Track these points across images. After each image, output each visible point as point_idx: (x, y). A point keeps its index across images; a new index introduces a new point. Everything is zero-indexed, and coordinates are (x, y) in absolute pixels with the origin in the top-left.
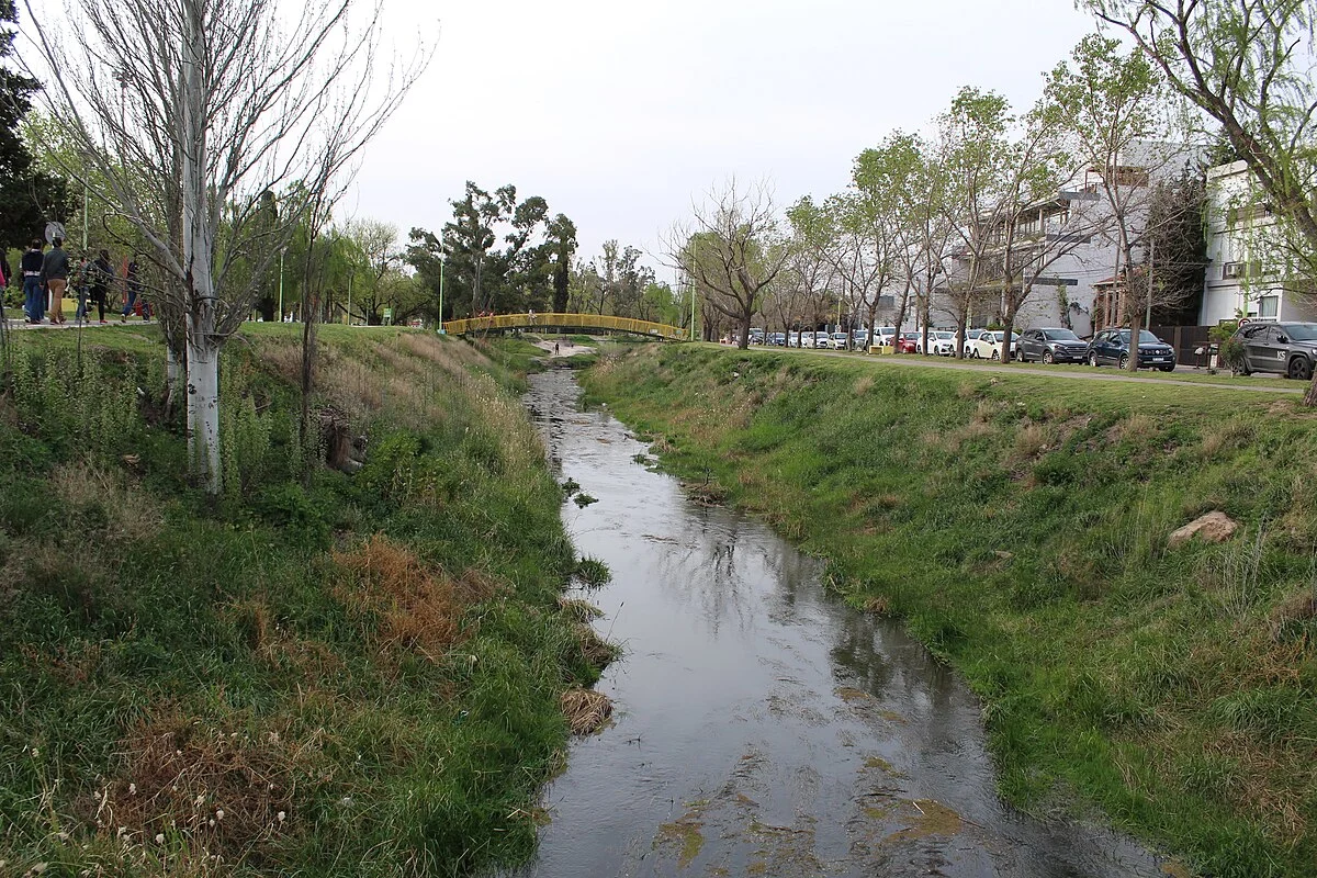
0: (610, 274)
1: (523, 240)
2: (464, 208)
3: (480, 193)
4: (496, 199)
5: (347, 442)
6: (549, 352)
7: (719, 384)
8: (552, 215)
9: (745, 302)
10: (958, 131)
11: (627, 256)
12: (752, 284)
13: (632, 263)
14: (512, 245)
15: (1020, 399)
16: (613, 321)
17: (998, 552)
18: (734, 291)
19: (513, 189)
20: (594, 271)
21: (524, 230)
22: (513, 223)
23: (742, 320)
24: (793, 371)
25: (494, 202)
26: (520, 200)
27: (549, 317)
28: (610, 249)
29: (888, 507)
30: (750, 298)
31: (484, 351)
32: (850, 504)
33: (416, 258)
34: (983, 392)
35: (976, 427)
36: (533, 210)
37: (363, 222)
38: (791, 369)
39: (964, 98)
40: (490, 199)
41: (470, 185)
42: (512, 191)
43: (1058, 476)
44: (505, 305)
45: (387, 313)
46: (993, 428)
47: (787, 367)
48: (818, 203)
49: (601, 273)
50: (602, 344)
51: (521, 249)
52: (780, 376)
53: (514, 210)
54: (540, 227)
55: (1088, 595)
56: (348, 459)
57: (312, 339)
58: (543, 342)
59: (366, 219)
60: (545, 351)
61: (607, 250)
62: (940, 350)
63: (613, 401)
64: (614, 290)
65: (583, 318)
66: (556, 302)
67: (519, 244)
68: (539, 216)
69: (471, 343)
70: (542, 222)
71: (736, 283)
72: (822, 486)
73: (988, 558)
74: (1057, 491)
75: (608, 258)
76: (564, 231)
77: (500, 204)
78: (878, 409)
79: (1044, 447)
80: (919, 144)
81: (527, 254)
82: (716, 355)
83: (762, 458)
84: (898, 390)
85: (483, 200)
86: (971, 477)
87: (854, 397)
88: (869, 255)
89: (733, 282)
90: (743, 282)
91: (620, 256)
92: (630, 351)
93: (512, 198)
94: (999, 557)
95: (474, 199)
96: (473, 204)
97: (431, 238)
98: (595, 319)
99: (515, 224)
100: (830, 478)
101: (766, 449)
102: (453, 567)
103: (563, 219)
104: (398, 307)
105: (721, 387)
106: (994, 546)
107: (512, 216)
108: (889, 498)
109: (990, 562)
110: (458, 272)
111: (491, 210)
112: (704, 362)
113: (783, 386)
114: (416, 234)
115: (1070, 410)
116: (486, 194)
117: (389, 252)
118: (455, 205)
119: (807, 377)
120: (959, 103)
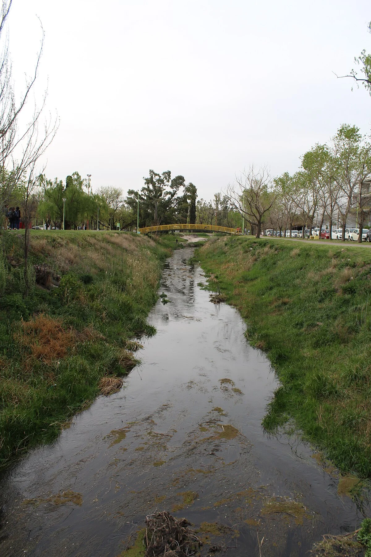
0: (217, 207)
1: (174, 194)
2: (149, 181)
3: (156, 175)
4: (162, 177)
5: (51, 278)
6: (187, 240)
7: (244, 253)
8: (187, 183)
9: (258, 218)
10: (341, 143)
11: (224, 200)
12: (262, 210)
13: (227, 202)
14: (170, 196)
15: (349, 258)
16: (216, 228)
17: (318, 323)
18: (253, 214)
19: (170, 172)
20: (211, 206)
21: (175, 189)
22: (170, 186)
23: (257, 226)
24: (271, 247)
25: (162, 178)
26: (173, 177)
27: (189, 226)
28: (217, 196)
29: (285, 304)
30: (260, 216)
31: (155, 240)
32: (271, 303)
33: (130, 202)
34: (337, 255)
35: (330, 270)
36: (179, 181)
37: (108, 188)
38: (271, 246)
39: (343, 129)
40: (160, 177)
41: (151, 171)
42: (169, 173)
43: (351, 291)
44: (167, 221)
45: (118, 225)
46: (335, 271)
47: (269, 246)
48: (291, 175)
49: (214, 207)
50: (211, 237)
51: (173, 198)
52: (266, 249)
53: (170, 181)
54: (182, 188)
55: (345, 341)
56: (52, 285)
57: (28, 236)
58: (185, 236)
59: (109, 186)
60: (185, 240)
61: (216, 197)
62: (339, 238)
63: (203, 260)
64: (219, 214)
65: (203, 226)
66: (191, 219)
67: (173, 195)
68: (181, 184)
69: (150, 237)
70: (182, 187)
71: (254, 210)
72: (266, 295)
73: (313, 325)
74: (347, 296)
75: (216, 201)
76: (192, 190)
77: (164, 179)
78: (298, 262)
79: (352, 278)
80: (327, 149)
81: (176, 200)
82: (246, 241)
83: (250, 284)
84: (307, 254)
85: (157, 177)
86: (319, 291)
87: (291, 257)
88: (310, 197)
89: (252, 209)
90: (257, 209)
91: (222, 200)
92: (218, 239)
93: (169, 176)
94: (318, 325)
95: (154, 177)
96: (153, 179)
97: (136, 194)
98: (210, 227)
99: (172, 187)
100: (269, 292)
101: (252, 280)
102: (78, 328)
103: (191, 185)
104: (124, 222)
105: (245, 254)
106: (318, 320)
107: (170, 183)
108: (286, 300)
109: (314, 327)
110: (148, 208)
111: (161, 181)
112: (240, 244)
113: (267, 253)
114: (131, 192)
115: (365, 262)
116: (158, 175)
117: (119, 200)
118: (146, 180)
119: (276, 250)
120: (341, 131)
